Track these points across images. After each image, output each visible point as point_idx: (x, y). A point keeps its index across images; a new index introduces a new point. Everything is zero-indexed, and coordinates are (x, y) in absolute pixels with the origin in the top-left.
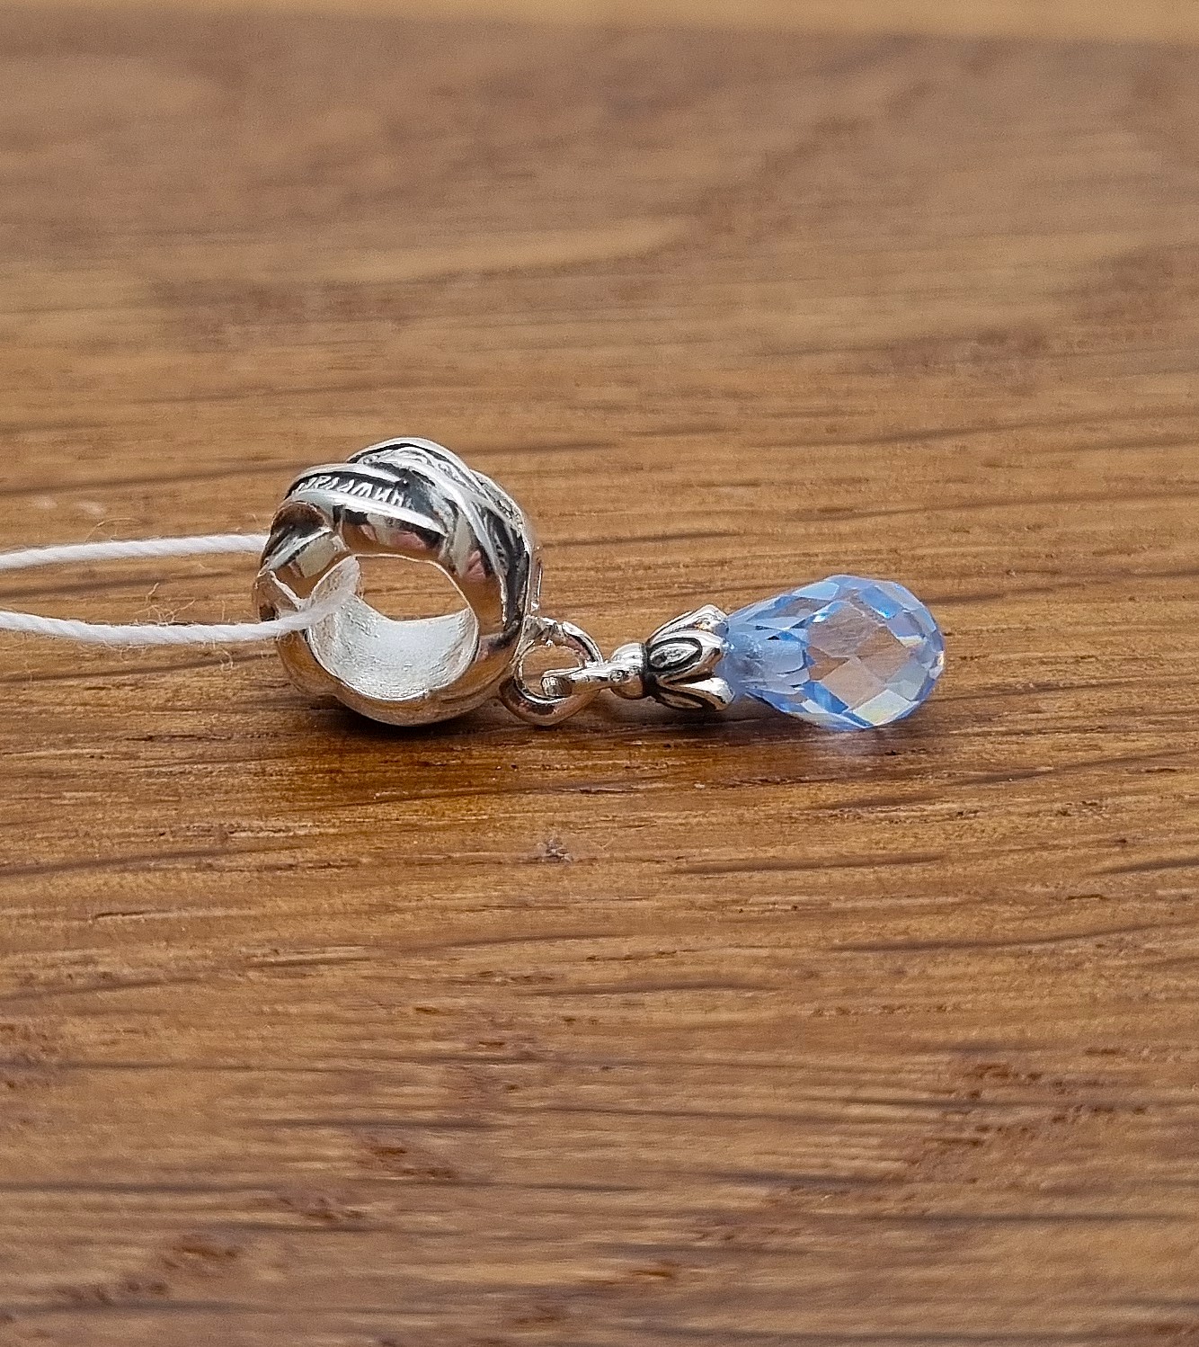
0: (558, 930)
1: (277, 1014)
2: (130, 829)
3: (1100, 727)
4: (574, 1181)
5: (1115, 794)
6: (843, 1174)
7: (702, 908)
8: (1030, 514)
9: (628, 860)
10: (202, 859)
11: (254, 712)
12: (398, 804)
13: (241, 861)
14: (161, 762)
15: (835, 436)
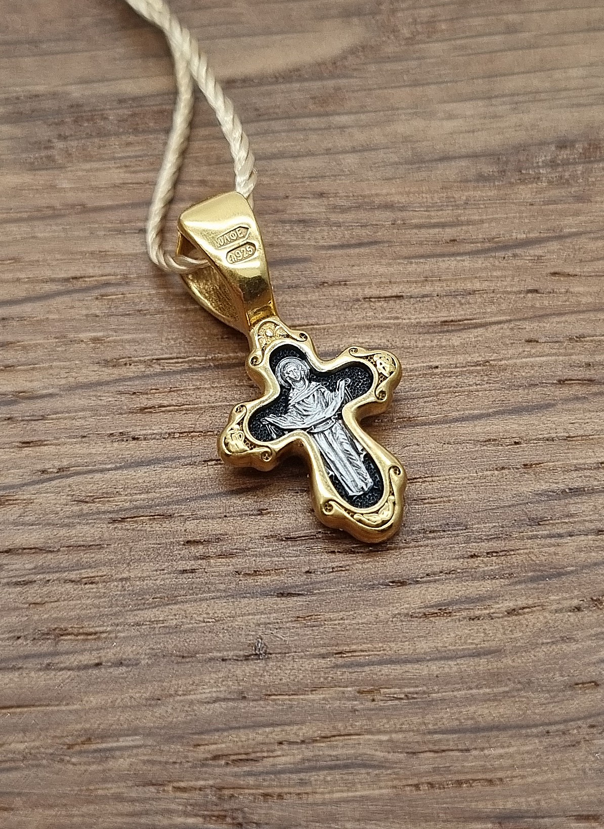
0: (261, 719)
11: (74, 526)
13: (67, 661)
14: (17, 572)
15: (454, 248)
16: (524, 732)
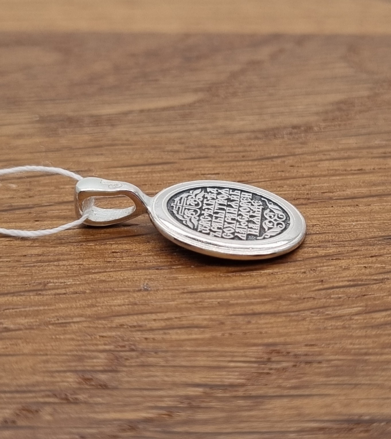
0: (145, 311)
1: (56, 338)
2: (16, 283)
3: (318, 246)
4: (143, 387)
5: (321, 267)
6: (226, 384)
7: (190, 304)
8: (303, 181)
9: (168, 289)
10: (37, 292)
11: (57, 247)
12: (99, 274)
13: (49, 292)
14: (28, 263)
15: (244, 159)
16: (278, 315)
